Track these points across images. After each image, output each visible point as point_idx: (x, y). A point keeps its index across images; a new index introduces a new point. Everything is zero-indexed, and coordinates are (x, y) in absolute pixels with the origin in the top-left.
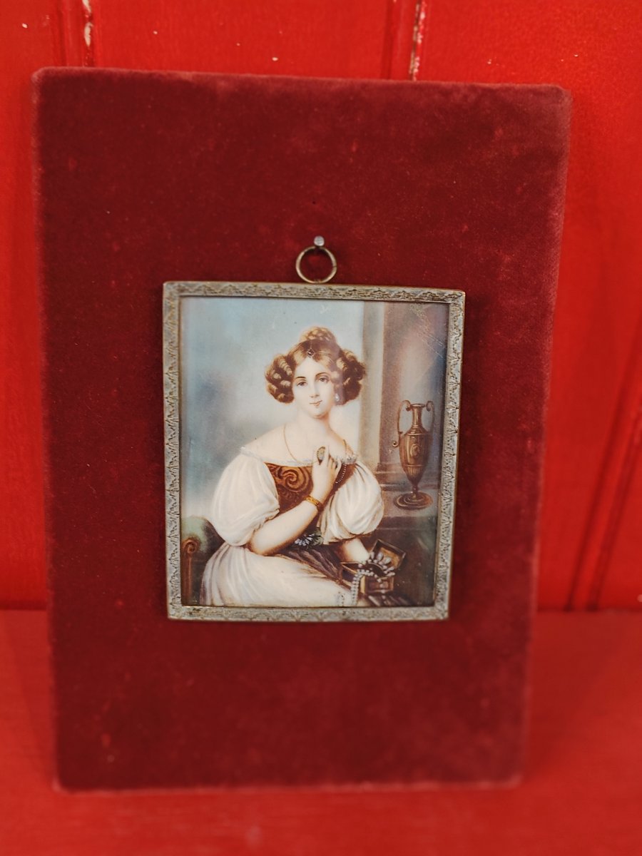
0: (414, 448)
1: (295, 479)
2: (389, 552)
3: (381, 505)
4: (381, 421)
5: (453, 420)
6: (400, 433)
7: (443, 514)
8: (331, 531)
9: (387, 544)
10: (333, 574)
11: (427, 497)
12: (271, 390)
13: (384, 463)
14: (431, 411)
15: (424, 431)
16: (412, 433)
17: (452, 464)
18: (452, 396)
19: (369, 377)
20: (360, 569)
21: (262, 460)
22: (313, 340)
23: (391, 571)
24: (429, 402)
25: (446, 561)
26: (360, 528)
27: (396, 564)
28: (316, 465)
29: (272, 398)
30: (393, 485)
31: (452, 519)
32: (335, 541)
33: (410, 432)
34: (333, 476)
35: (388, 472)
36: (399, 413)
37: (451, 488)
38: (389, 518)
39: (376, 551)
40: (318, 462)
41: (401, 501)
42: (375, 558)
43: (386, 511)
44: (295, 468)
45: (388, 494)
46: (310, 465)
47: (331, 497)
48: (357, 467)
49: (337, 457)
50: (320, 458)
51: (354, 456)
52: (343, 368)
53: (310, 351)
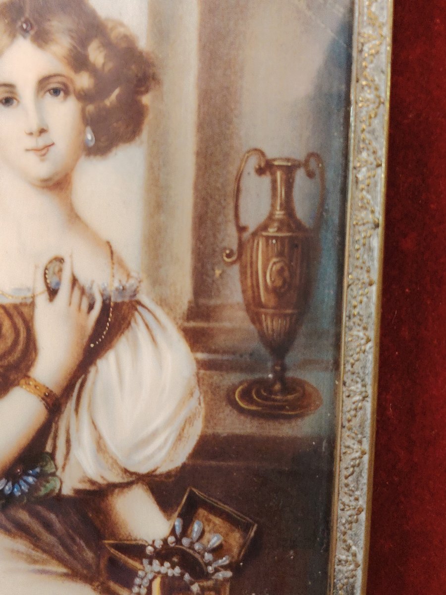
0: (278, 266)
2: (217, 521)
3: (196, 405)
4: (196, 197)
5: (369, 197)
6: (241, 229)
7: (346, 433)
8: (79, 464)
9: (212, 500)
10: (88, 566)
11: (309, 389)
13: (202, 301)
14: (318, 178)
15: (299, 226)
16: (272, 231)
17: (367, 306)
18: (366, 135)
19: (165, 88)
20: (150, 559)
23: (225, 568)
24: (311, 155)
25: (354, 548)
26: (149, 458)
27: (235, 550)
28: (42, 300)
30: (225, 357)
31: (366, 445)
32: (87, 486)
33: (265, 227)
34: (82, 328)
35: (212, 324)
36: (238, 179)
37: (364, 367)
38: (215, 437)
39: (188, 518)
40: (46, 296)
41: (246, 395)
42: (185, 532)
43: (209, 419)
45: (215, 377)
46: (29, 301)
47: (80, 381)
48: (139, 308)
49: (93, 282)
50: (53, 286)
51: (132, 281)
52: (104, 65)
53: (27, 21)
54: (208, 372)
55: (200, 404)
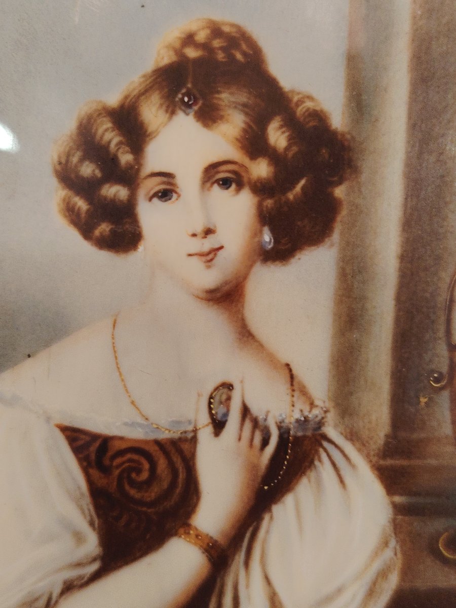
1: (145, 475)
3: (392, 556)
6: (454, 348)
12: (71, 213)
13: (402, 434)
19: (364, 177)
21: (48, 419)
22: (197, 62)
28: (205, 435)
29: (73, 235)
34: (253, 467)
35: (415, 462)
40: (210, 429)
41: (452, 544)
43: (407, 571)
44: (146, 442)
45: (415, 524)
46: (190, 435)
47: (251, 529)
48: (325, 444)
49: (268, 412)
50: (219, 417)
51: (316, 411)
52: (287, 149)
53: (188, 94)
54: (407, 518)
55: (396, 554)
